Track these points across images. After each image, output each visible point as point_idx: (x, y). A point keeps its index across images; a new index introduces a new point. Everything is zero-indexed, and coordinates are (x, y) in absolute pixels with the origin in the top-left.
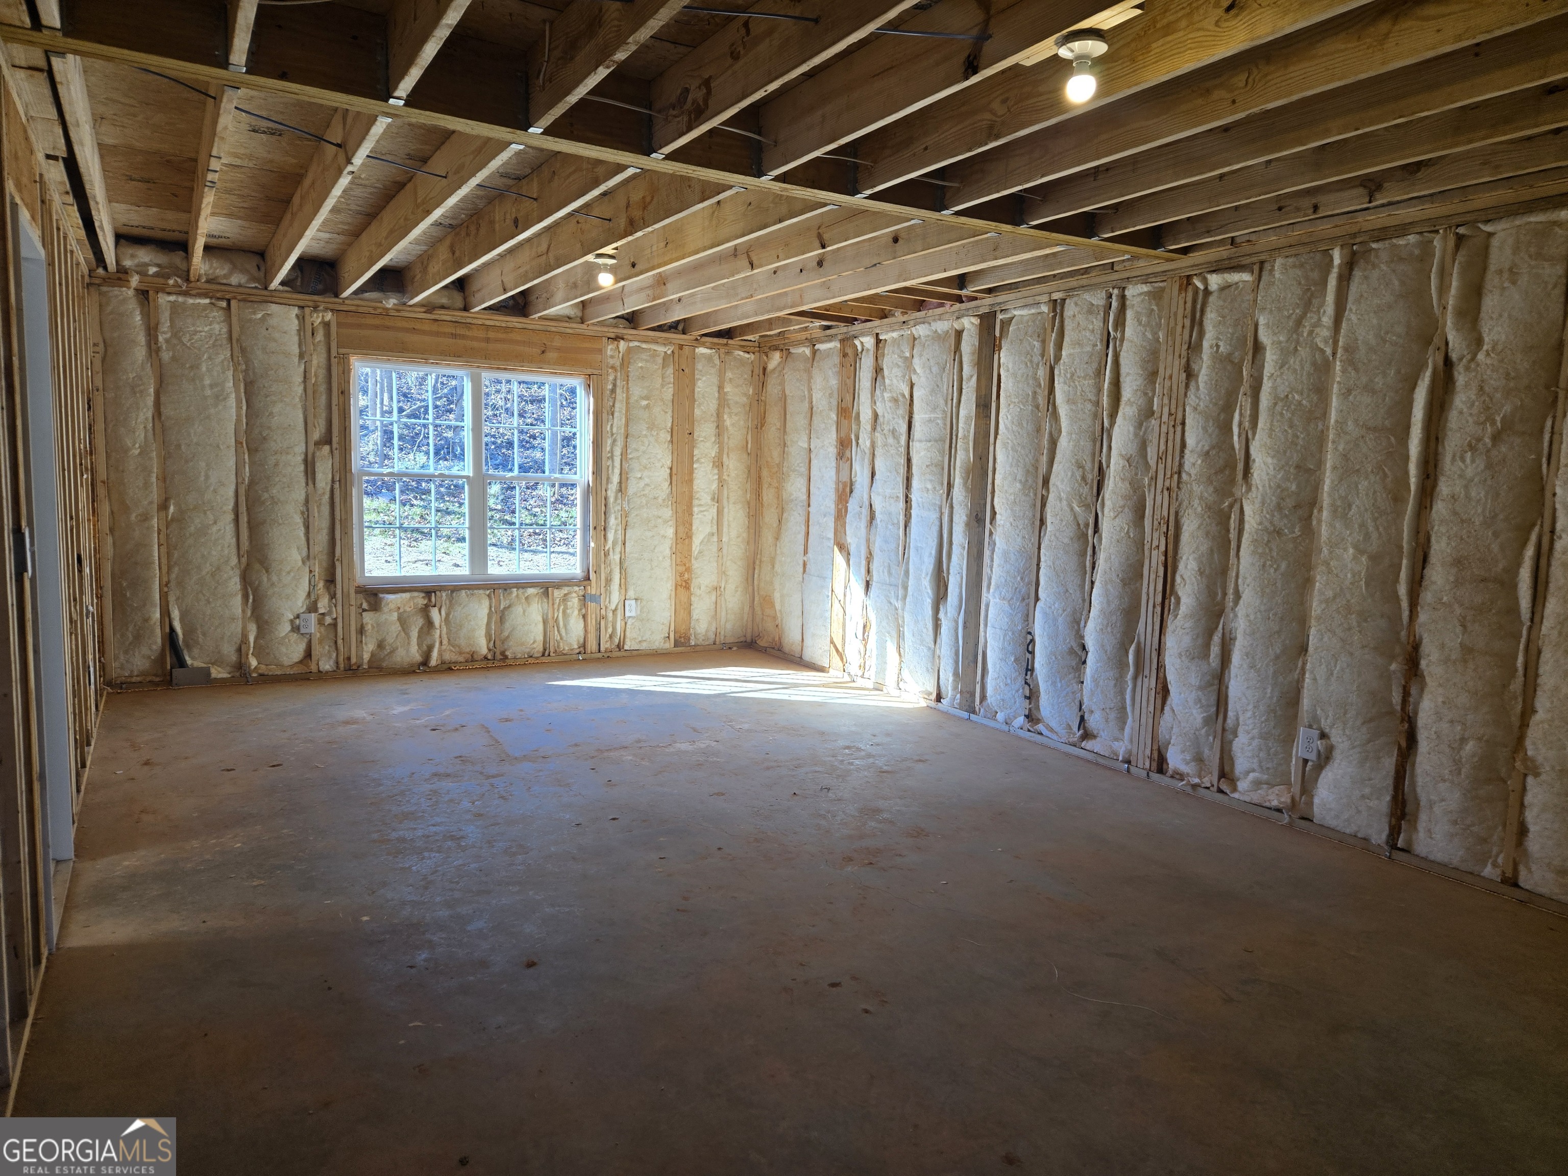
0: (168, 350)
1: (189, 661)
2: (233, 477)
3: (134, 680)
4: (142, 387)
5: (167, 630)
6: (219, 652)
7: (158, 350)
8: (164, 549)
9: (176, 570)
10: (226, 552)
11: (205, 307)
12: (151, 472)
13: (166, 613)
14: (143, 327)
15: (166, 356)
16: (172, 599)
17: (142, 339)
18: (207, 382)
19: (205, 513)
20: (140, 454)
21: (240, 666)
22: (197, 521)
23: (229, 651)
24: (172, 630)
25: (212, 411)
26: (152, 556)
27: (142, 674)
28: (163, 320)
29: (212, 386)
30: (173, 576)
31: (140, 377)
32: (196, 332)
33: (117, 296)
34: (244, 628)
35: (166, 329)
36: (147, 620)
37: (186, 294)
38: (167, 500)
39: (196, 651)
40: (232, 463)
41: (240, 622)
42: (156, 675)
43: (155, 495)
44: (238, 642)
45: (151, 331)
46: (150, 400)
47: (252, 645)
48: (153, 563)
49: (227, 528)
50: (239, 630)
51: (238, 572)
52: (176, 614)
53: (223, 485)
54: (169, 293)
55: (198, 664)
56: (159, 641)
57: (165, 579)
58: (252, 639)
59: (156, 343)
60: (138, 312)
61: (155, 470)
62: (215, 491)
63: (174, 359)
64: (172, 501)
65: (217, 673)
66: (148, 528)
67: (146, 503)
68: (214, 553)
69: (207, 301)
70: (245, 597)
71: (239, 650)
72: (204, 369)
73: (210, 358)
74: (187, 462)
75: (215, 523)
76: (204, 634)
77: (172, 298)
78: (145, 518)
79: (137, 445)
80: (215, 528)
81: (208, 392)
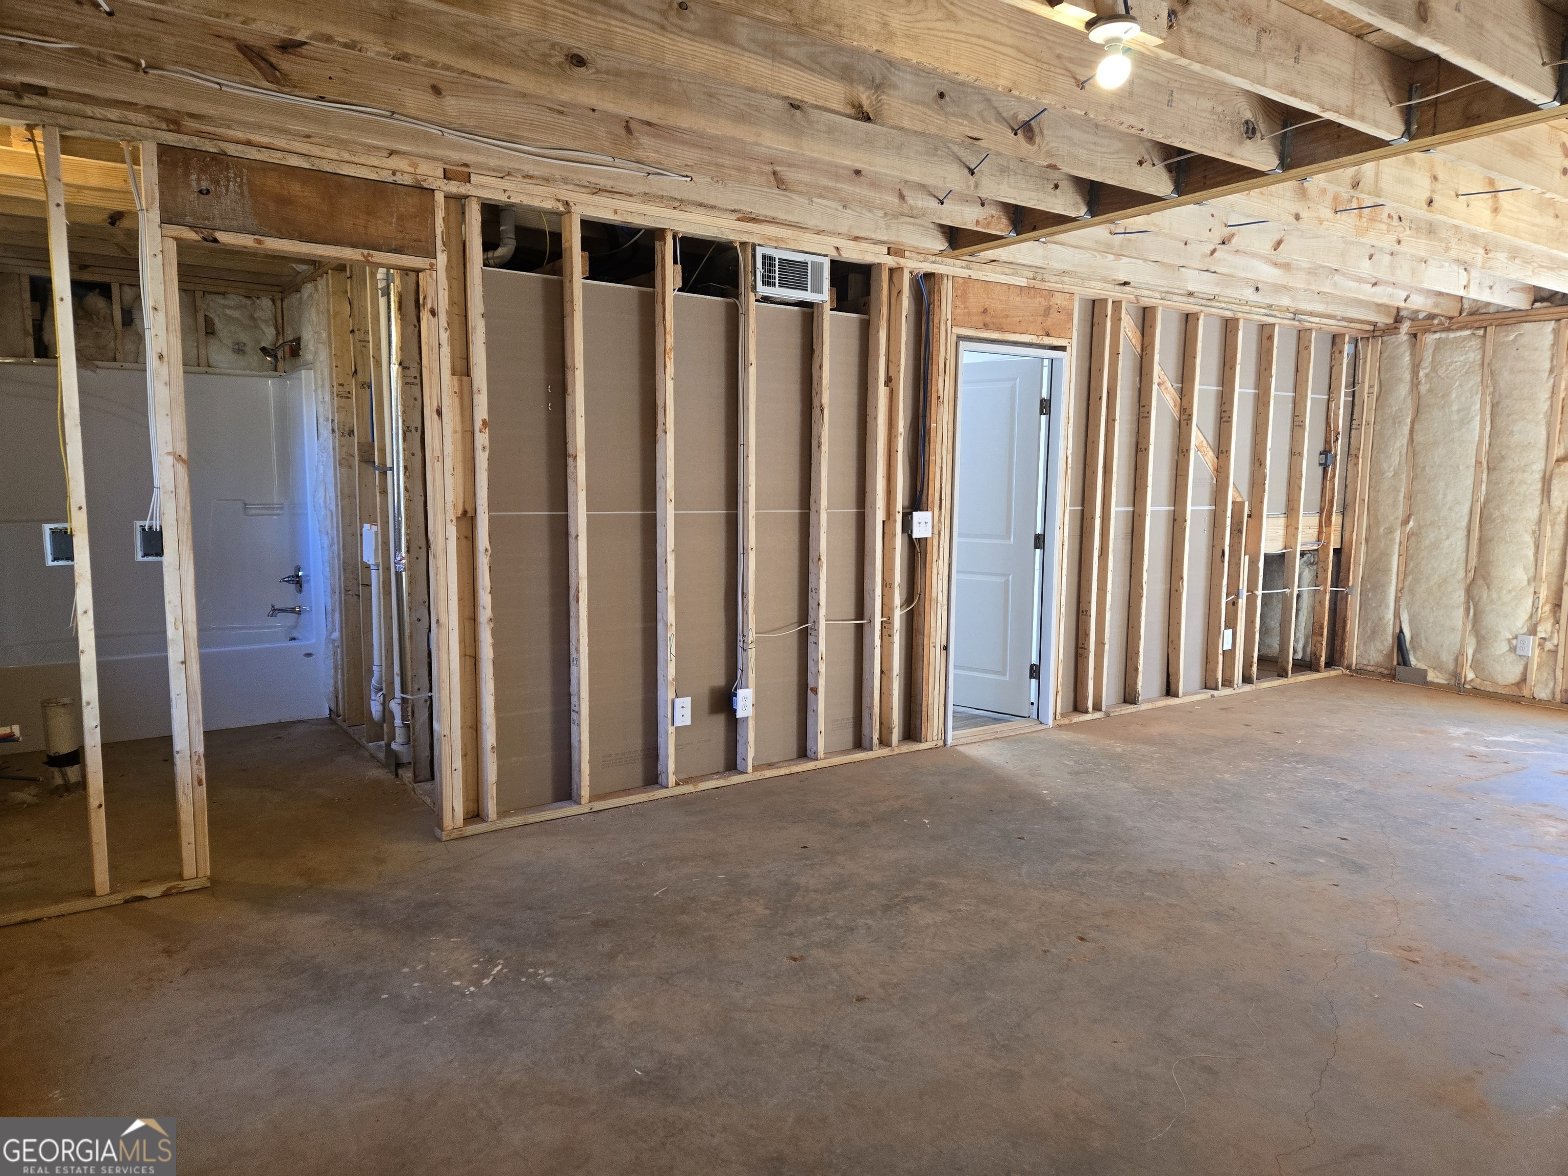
0: (1426, 383)
1: (1413, 661)
2: (1469, 495)
3: (1369, 668)
4: (1401, 418)
5: (1398, 631)
6: (1439, 658)
7: (1419, 383)
8: (1403, 558)
9: (1410, 578)
10: (1455, 566)
11: (1464, 339)
12: (1399, 491)
13: (1397, 615)
14: (1410, 367)
15: (1423, 388)
16: (1403, 603)
17: (1407, 376)
18: (1455, 408)
19: (1439, 529)
20: (1394, 475)
21: (1456, 675)
22: (1432, 536)
23: (1447, 659)
24: (1401, 631)
25: (1456, 434)
26: (1390, 563)
27: (1378, 665)
28: (1426, 357)
29: (1459, 411)
30: (1407, 583)
31: (1400, 410)
32: (1452, 362)
33: (1393, 343)
34: (1463, 639)
35: (1426, 365)
36: (1381, 619)
37: (1448, 329)
38: (1409, 516)
39: (1419, 653)
40: (1469, 482)
41: (1460, 633)
42: (1386, 668)
43: (1400, 513)
44: (1457, 652)
45: (1415, 368)
46: (1406, 430)
47: (1470, 658)
48: (1390, 570)
49: (1459, 543)
50: (1458, 640)
51: (1463, 586)
52: (1405, 617)
53: (1459, 503)
54: (1435, 332)
55: (1421, 666)
56: (1390, 639)
57: (1400, 586)
58: (1470, 652)
59: (1418, 376)
60: (1408, 353)
61: (1403, 489)
62: (1450, 509)
63: (1430, 390)
64: (1413, 518)
65: (1432, 676)
66: (1391, 540)
67: (1393, 518)
68: (1443, 566)
69: (1468, 332)
70: (1467, 610)
71: (1456, 660)
72: (1454, 396)
73: (1460, 385)
74: (1429, 482)
75: (1448, 538)
76: (1427, 639)
77: (1437, 336)
78: (1390, 531)
79: (1392, 469)
80: (1447, 543)
81: (1455, 417)
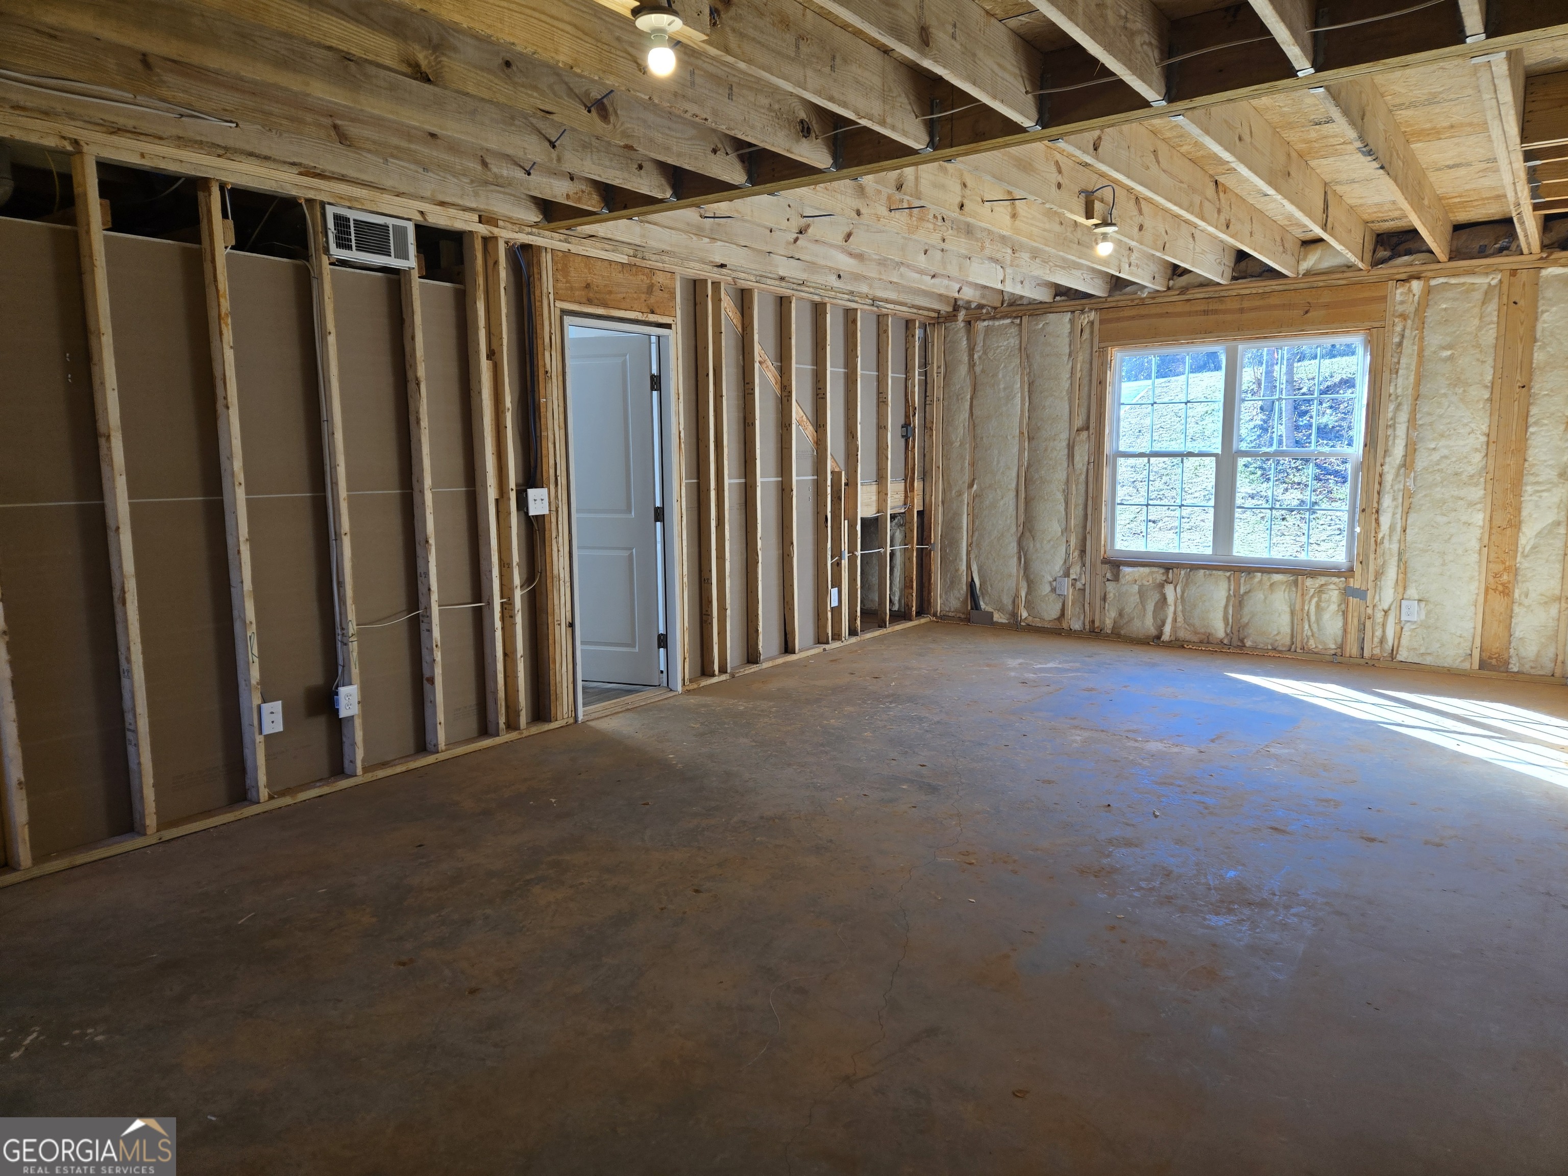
0: (980, 364)
1: (983, 605)
2: (1016, 461)
3: (950, 614)
4: (963, 395)
5: (970, 580)
6: (1001, 602)
7: (974, 365)
8: (971, 517)
9: (976, 534)
10: (1009, 522)
11: (1007, 326)
12: (965, 459)
13: (969, 567)
14: (967, 350)
15: (978, 369)
16: (972, 556)
17: (966, 358)
18: (1002, 386)
19: (996, 491)
20: (960, 445)
21: (1014, 614)
22: (991, 496)
23: (1007, 601)
24: (972, 580)
25: (1004, 409)
26: (961, 522)
27: (956, 611)
28: (978, 342)
29: (1005, 389)
30: (975, 539)
31: (962, 388)
32: (998, 347)
33: (954, 329)
34: (1018, 584)
35: (979, 349)
36: (957, 570)
37: (994, 318)
38: (973, 480)
39: (987, 598)
40: (1015, 450)
41: (1015, 579)
42: (963, 613)
43: (967, 478)
44: (1014, 595)
45: (971, 350)
46: (967, 405)
47: (1023, 599)
48: (961, 528)
49: (1011, 502)
50: (1014, 585)
51: (1015, 539)
52: (975, 568)
53: (1009, 468)
54: (984, 320)
55: (989, 609)
56: (964, 587)
57: (970, 541)
58: (1023, 594)
59: (973, 358)
60: (965, 339)
61: (967, 457)
62: (1003, 473)
63: (983, 371)
64: (976, 481)
65: (998, 617)
66: (961, 502)
67: (961, 482)
68: (1000, 522)
69: (1009, 321)
70: (1020, 559)
71: (1014, 602)
72: (1000, 376)
73: (1005, 367)
74: (986, 451)
75: (1002, 498)
76: (991, 586)
77: (986, 323)
78: (960, 494)
79: (958, 440)
80: (1002, 503)
81: (1002, 394)
